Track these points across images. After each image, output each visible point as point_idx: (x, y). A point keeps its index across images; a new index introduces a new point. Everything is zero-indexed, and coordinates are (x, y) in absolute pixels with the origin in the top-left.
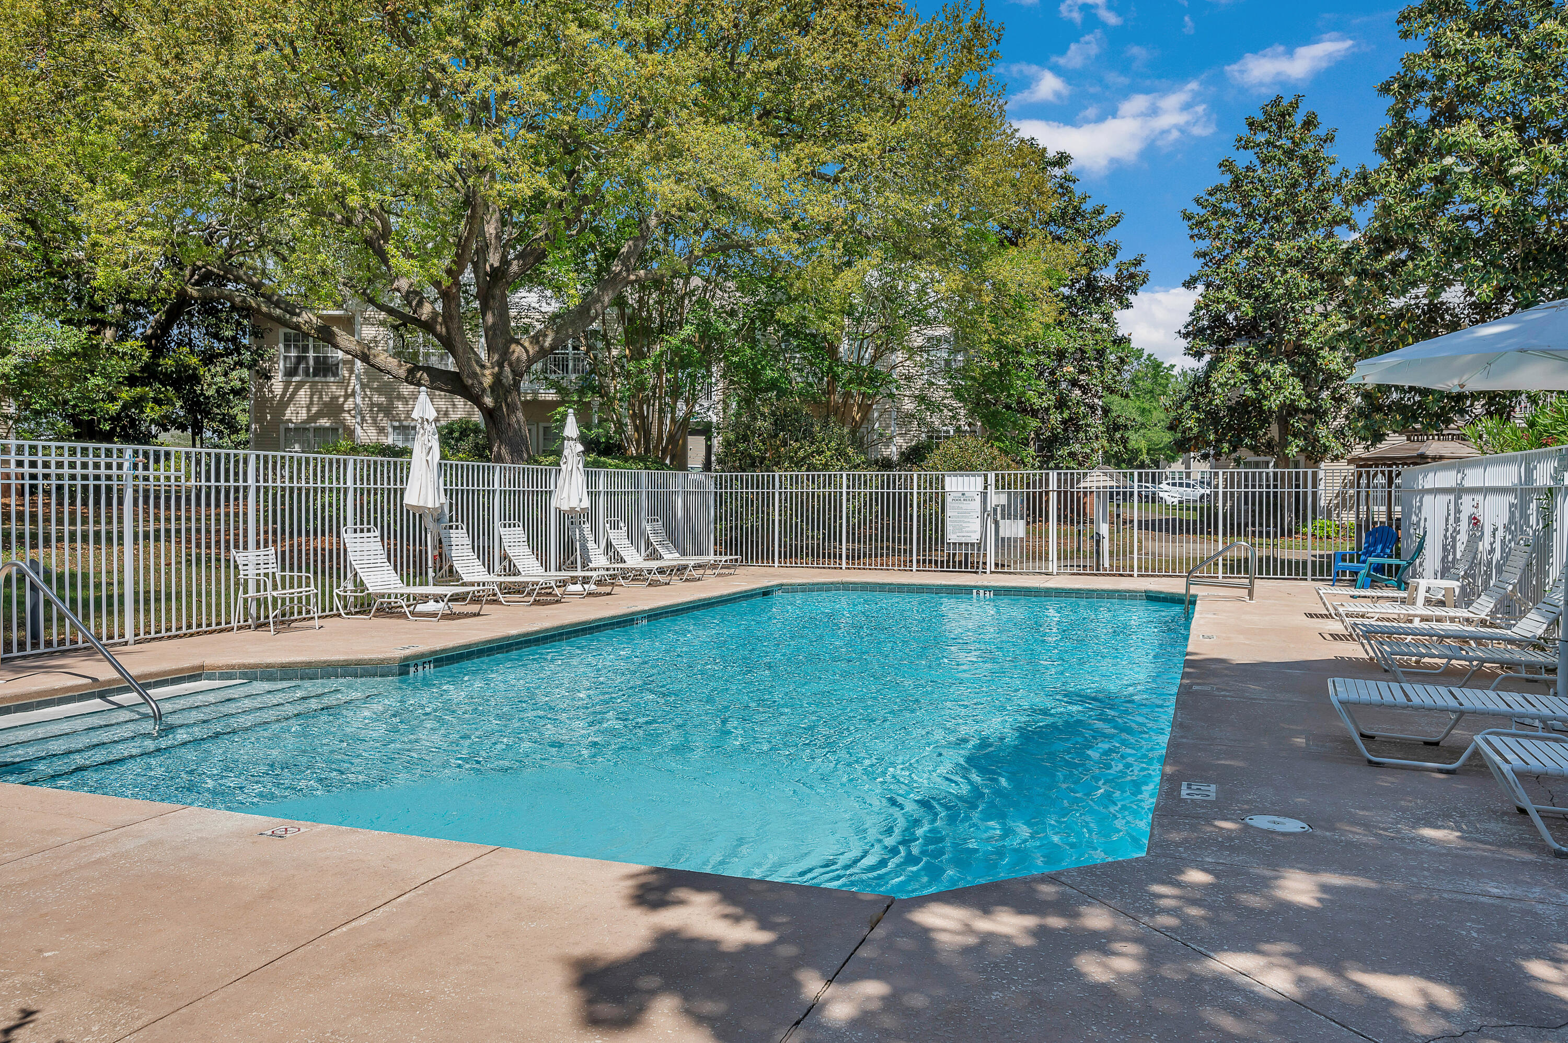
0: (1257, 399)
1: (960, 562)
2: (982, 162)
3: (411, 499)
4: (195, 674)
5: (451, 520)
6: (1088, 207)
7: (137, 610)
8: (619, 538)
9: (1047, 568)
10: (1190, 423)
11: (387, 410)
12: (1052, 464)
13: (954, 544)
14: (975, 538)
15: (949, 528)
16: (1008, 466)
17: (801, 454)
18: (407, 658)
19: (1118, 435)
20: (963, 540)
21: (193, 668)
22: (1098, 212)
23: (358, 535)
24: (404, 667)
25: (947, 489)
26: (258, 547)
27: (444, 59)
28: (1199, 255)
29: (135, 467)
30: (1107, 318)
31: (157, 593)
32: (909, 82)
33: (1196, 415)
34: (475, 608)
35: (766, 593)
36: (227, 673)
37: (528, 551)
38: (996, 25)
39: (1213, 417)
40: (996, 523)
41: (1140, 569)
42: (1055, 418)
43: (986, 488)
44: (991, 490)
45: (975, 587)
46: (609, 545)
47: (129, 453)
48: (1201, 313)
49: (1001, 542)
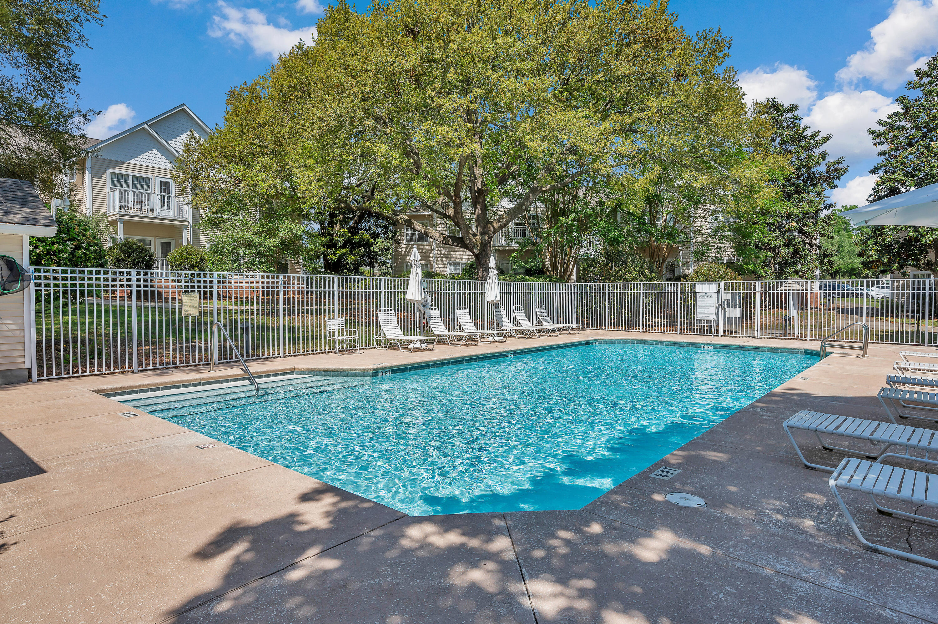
0: (916, 237)
1: (707, 330)
2: (720, 114)
3: (409, 296)
4: (291, 372)
5: (432, 306)
6: (809, 133)
7: (285, 345)
8: (520, 315)
9: (754, 334)
10: (871, 253)
11: (447, 256)
12: (783, 277)
13: (701, 320)
14: (712, 317)
15: (698, 311)
16: (735, 279)
17: (620, 273)
18: (376, 369)
19: (826, 260)
20: (706, 318)
21: (290, 369)
22: (816, 135)
23: (386, 312)
24: (375, 373)
25: (697, 291)
26: (339, 317)
27: (432, 94)
28: (881, 154)
29: (284, 283)
30: (819, 195)
31: (321, 335)
32: (678, 76)
33: (875, 248)
34: (430, 346)
35: (588, 343)
36: (303, 372)
37: (470, 320)
38: (728, 39)
39: (888, 248)
40: (725, 310)
41: (811, 337)
42: (784, 251)
43: (719, 291)
44: (722, 291)
45: (703, 344)
46: (515, 318)
47: (281, 277)
48: (880, 188)
49: (727, 320)
